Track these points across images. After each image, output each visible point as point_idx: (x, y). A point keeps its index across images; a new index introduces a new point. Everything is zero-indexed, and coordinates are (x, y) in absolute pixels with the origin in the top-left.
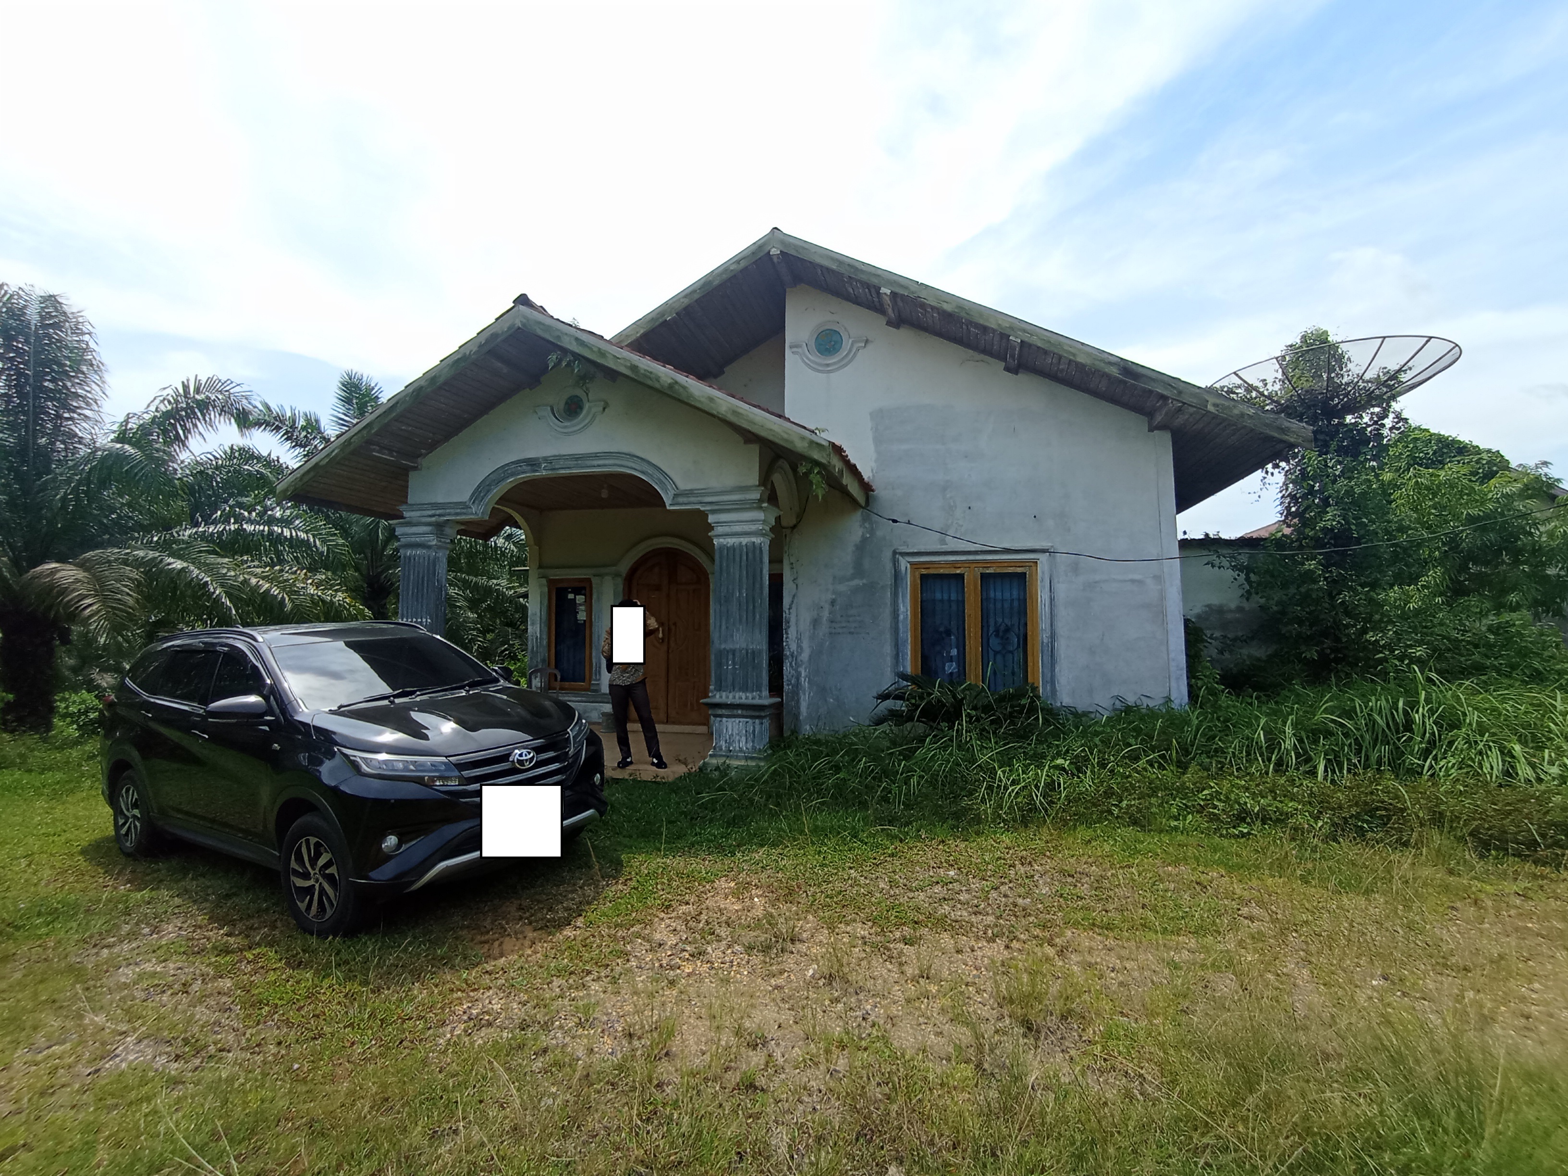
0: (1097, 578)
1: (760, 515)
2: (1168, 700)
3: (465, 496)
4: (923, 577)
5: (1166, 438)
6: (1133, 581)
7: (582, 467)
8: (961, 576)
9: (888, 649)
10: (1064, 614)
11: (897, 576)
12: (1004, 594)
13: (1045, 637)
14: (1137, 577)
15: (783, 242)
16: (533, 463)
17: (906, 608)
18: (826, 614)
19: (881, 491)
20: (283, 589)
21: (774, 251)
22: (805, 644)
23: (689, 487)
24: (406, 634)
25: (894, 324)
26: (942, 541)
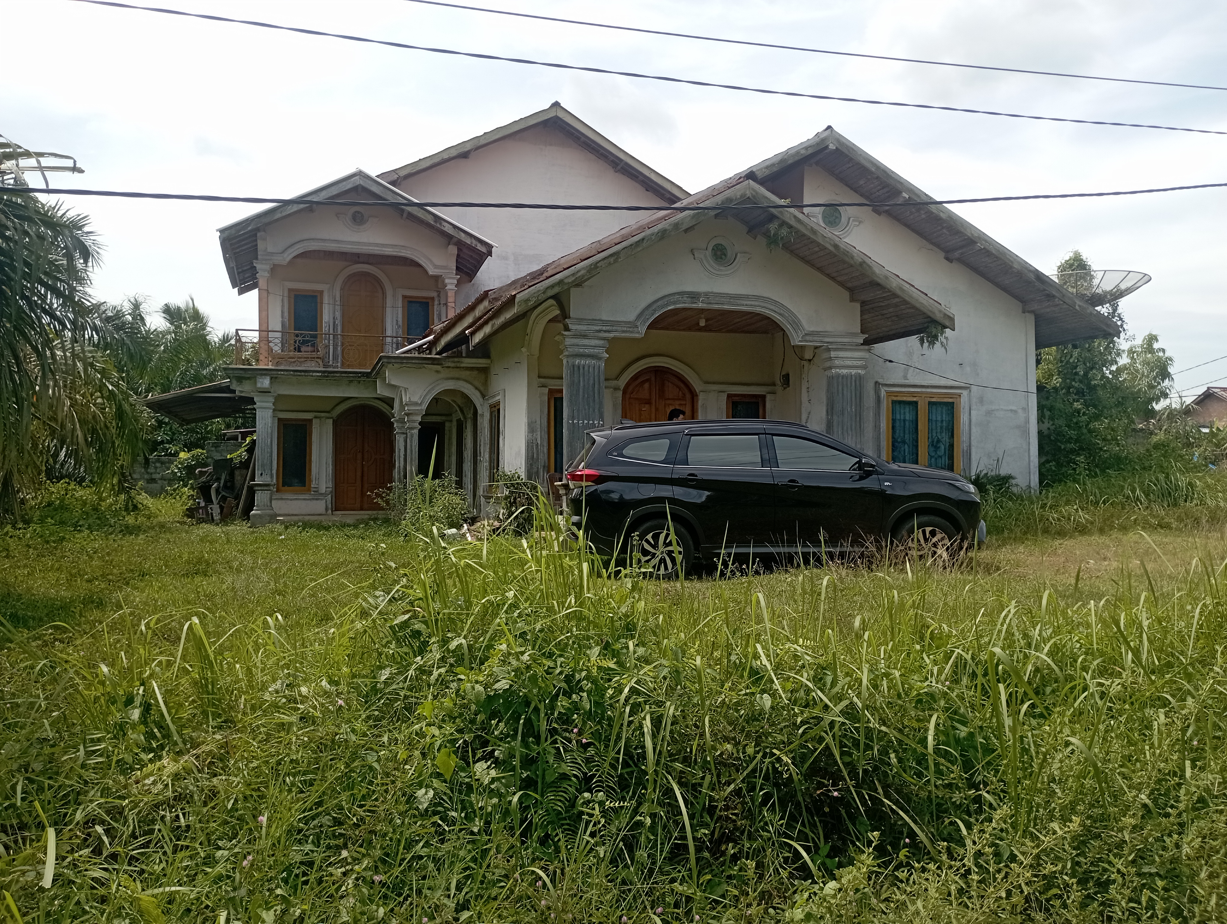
0: (993, 408)
2: (1029, 487)
3: (632, 317)
4: (894, 402)
5: (1031, 319)
6: (1011, 410)
7: (734, 305)
8: (916, 403)
10: (976, 431)
11: (878, 400)
12: (940, 415)
13: (965, 446)
14: (1014, 408)
15: (838, 141)
16: (694, 296)
17: (884, 424)
21: (832, 147)
23: (813, 329)
25: (879, 213)
26: (905, 377)
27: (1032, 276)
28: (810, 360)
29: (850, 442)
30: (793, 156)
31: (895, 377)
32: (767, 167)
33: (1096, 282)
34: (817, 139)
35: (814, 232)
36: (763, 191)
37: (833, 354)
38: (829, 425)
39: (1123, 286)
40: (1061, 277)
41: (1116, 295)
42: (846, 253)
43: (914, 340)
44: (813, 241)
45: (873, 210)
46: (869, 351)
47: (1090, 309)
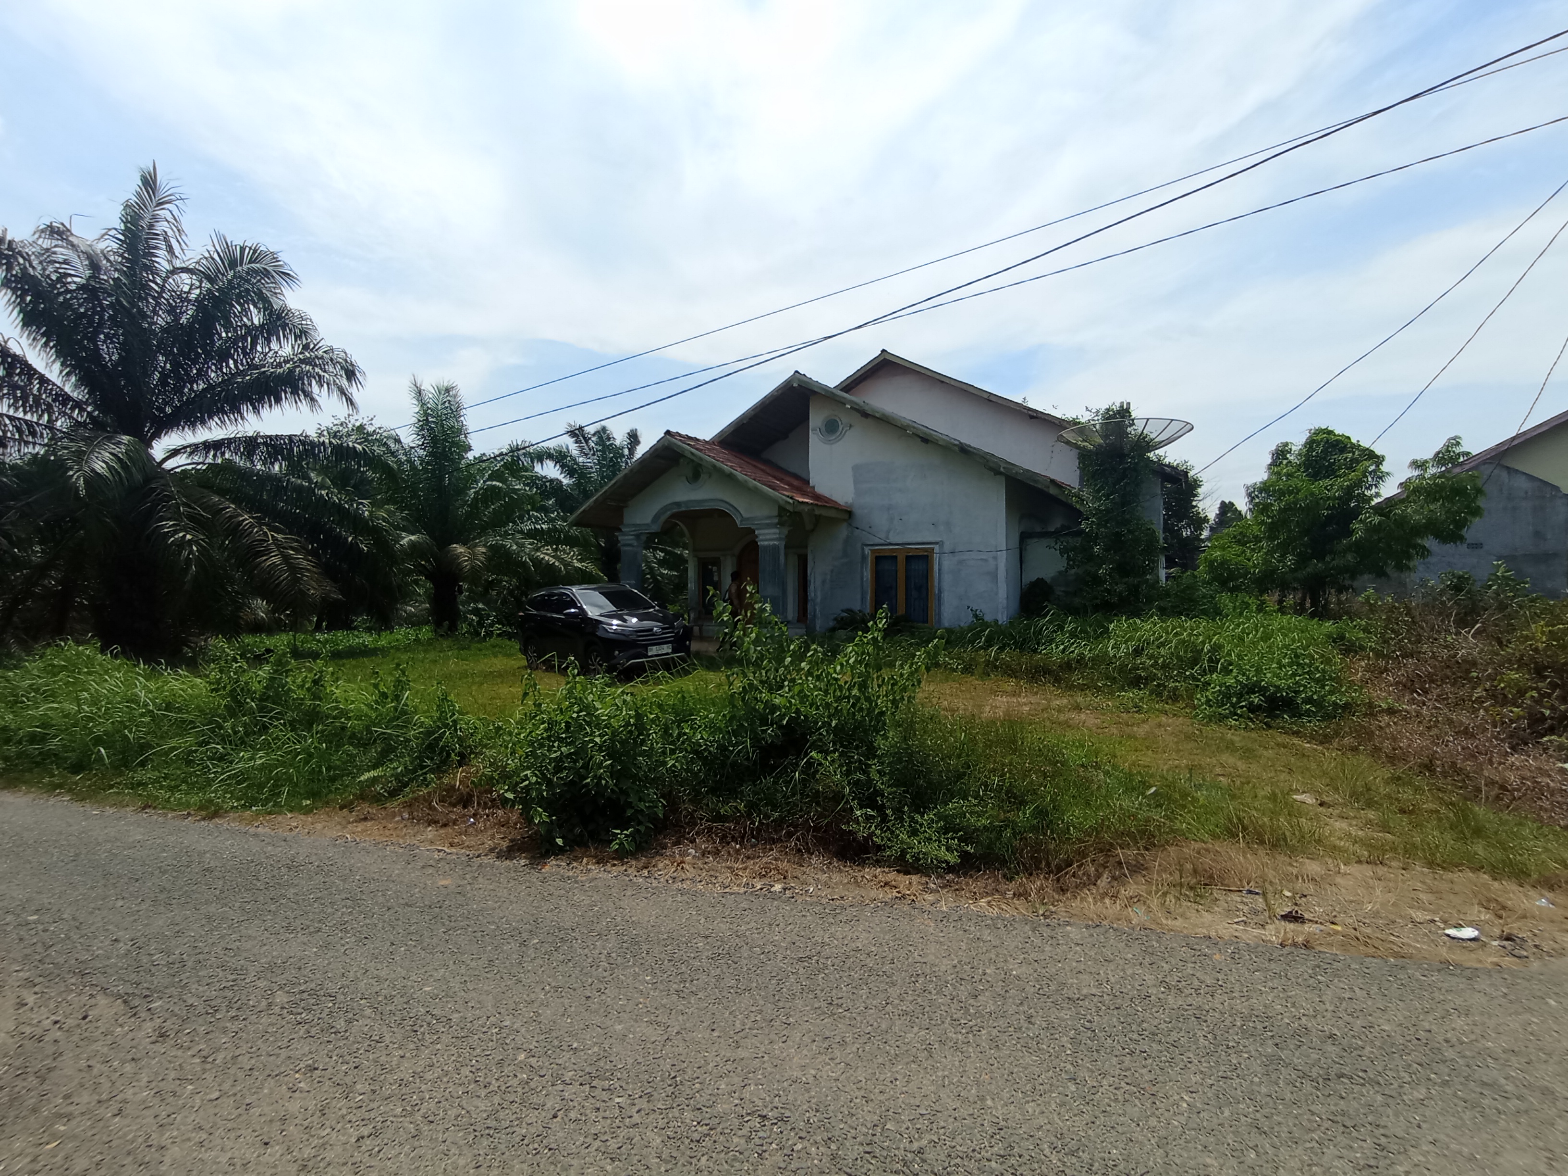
0: (964, 558)
1: (777, 531)
3: (648, 520)
4: (876, 557)
5: (1002, 480)
6: (982, 559)
7: (701, 506)
8: (896, 557)
9: (859, 596)
11: (864, 557)
12: (917, 567)
13: (936, 590)
14: (984, 557)
15: (799, 380)
16: (678, 504)
17: (868, 574)
18: (829, 577)
19: (857, 511)
20: (561, 563)
21: (795, 385)
22: (819, 594)
23: (746, 516)
24: (622, 588)
25: (866, 417)
26: (887, 538)
31: (879, 538)
45: (861, 416)
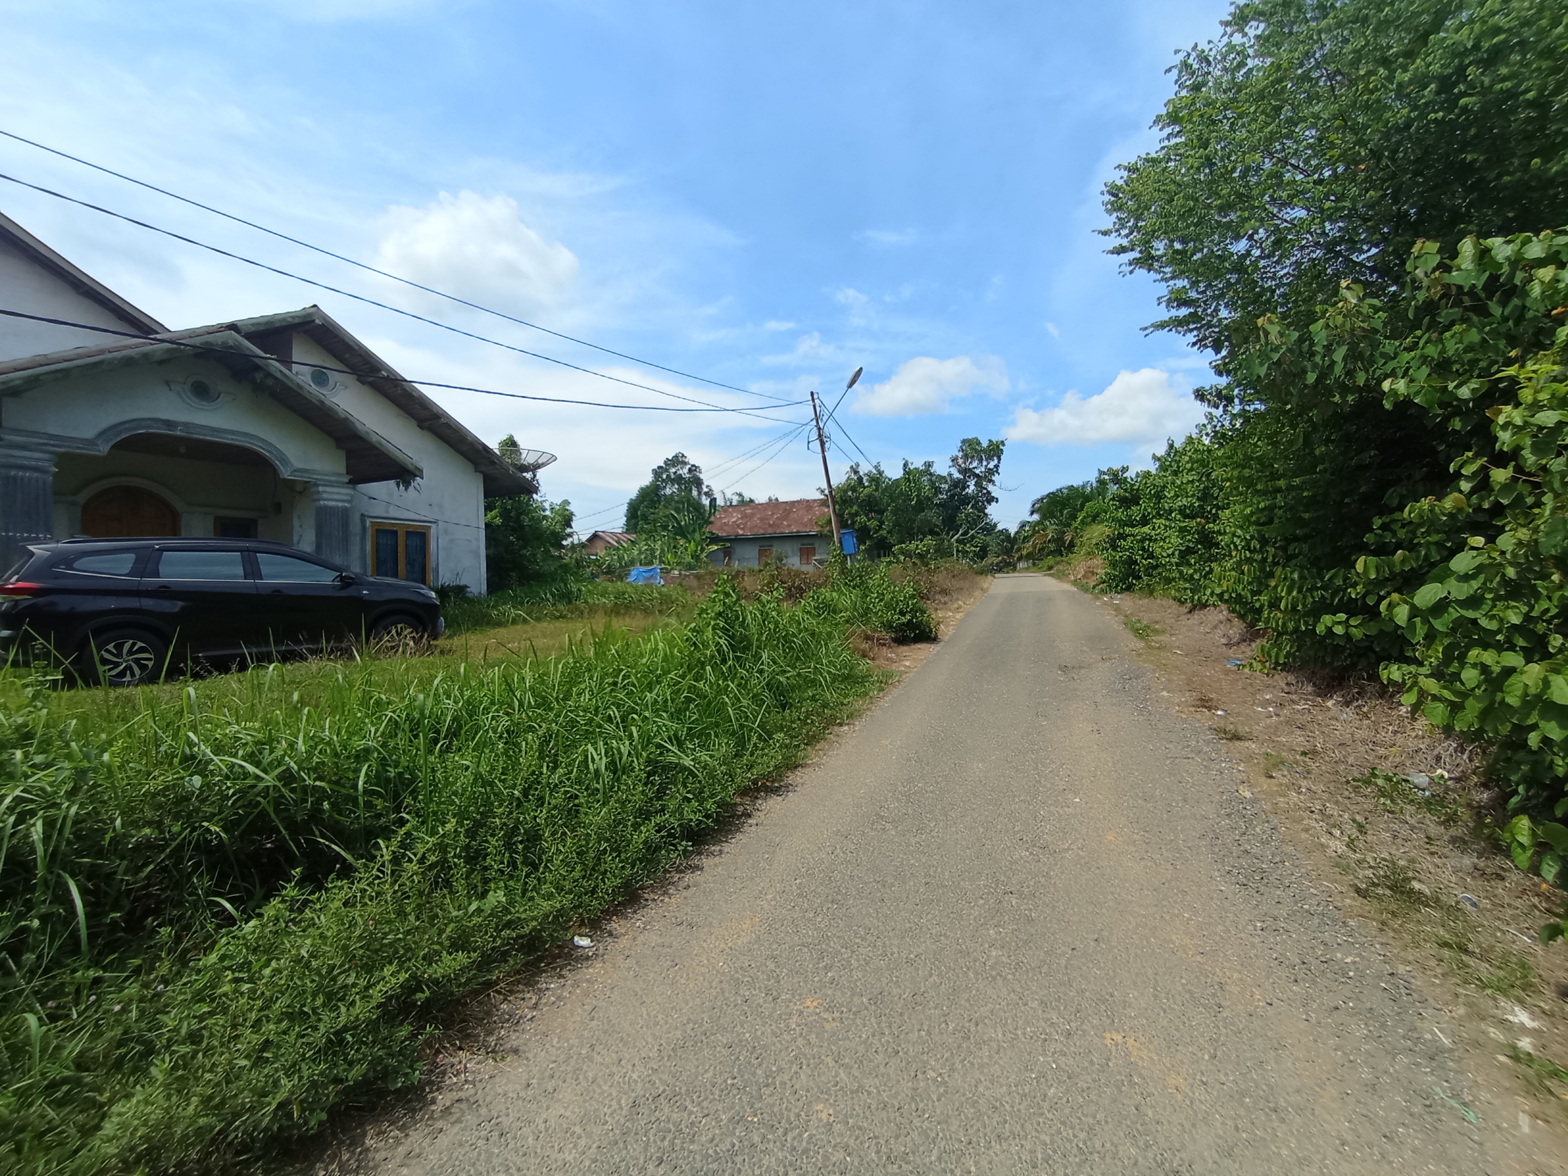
0: (455, 537)
2: (480, 594)
3: (89, 435)
4: (377, 531)
5: (481, 476)
6: (467, 540)
8: (396, 532)
11: (364, 529)
12: (415, 542)
13: (433, 565)
14: (469, 538)
16: (169, 424)
17: (369, 547)
21: (318, 322)
23: (300, 466)
25: (363, 383)
26: (387, 512)
27: (481, 447)
28: (301, 493)
29: (338, 560)
30: (279, 320)
31: (378, 510)
32: (253, 325)
33: (523, 456)
34: (303, 313)
35: (301, 387)
36: (246, 343)
37: (321, 489)
38: (319, 546)
39: (540, 462)
40: (501, 450)
41: (535, 467)
42: (331, 409)
43: (392, 483)
44: (300, 395)
45: (358, 380)
46: (354, 489)
47: (519, 474)
